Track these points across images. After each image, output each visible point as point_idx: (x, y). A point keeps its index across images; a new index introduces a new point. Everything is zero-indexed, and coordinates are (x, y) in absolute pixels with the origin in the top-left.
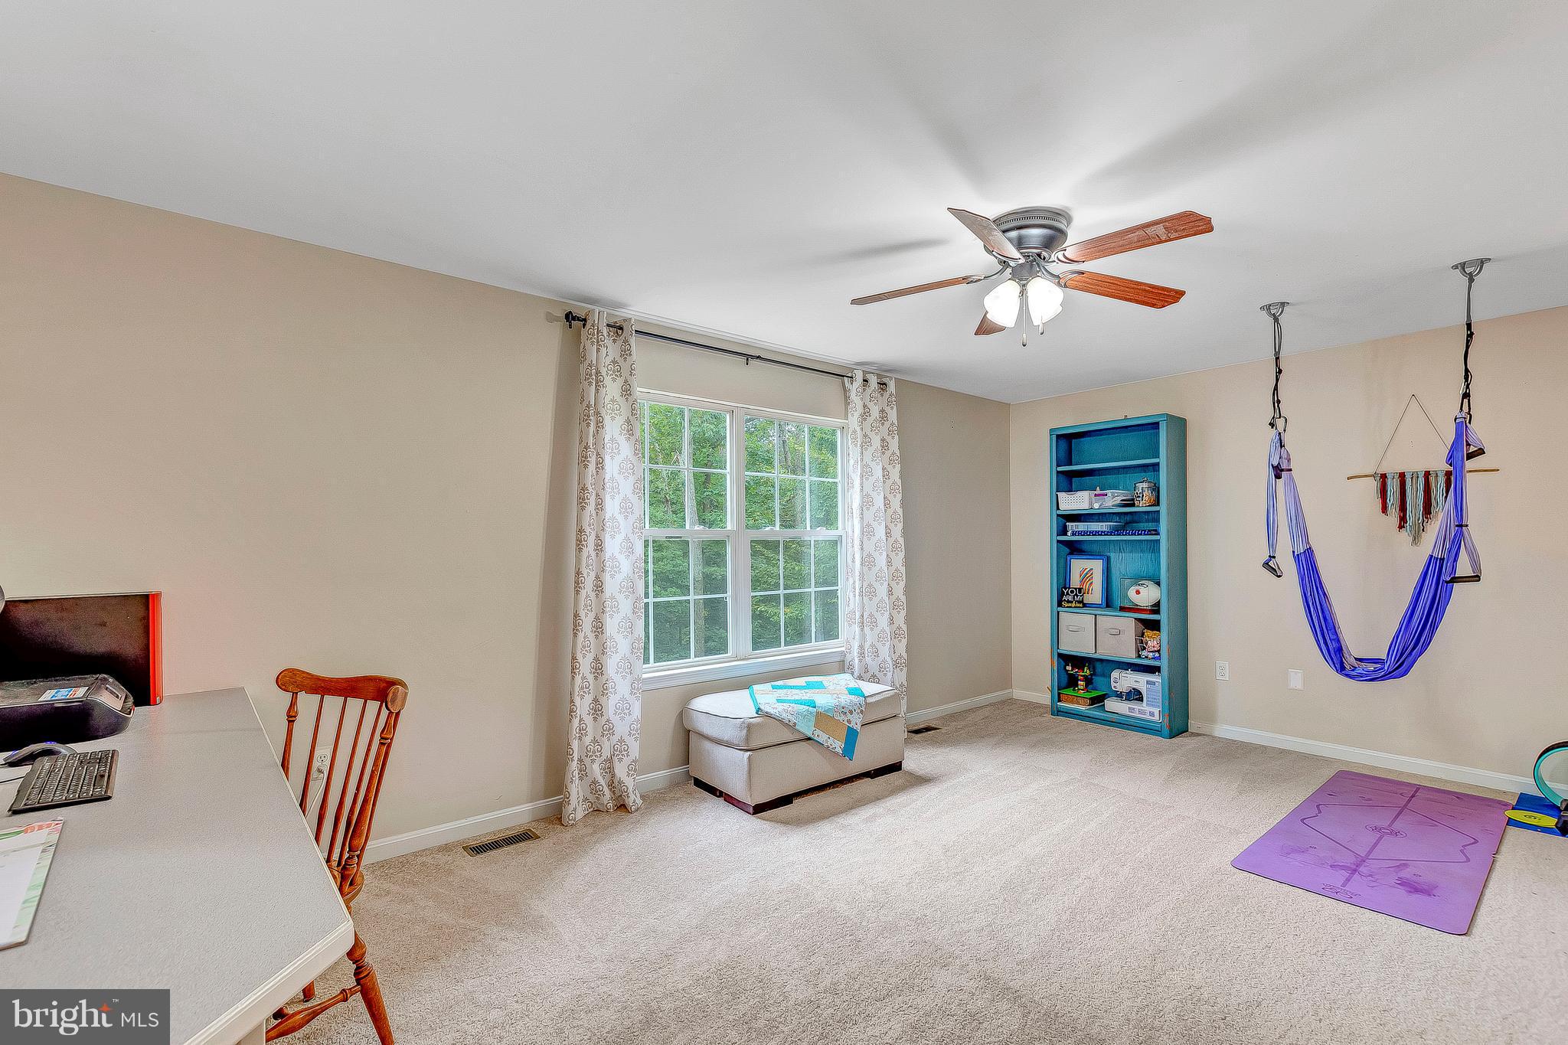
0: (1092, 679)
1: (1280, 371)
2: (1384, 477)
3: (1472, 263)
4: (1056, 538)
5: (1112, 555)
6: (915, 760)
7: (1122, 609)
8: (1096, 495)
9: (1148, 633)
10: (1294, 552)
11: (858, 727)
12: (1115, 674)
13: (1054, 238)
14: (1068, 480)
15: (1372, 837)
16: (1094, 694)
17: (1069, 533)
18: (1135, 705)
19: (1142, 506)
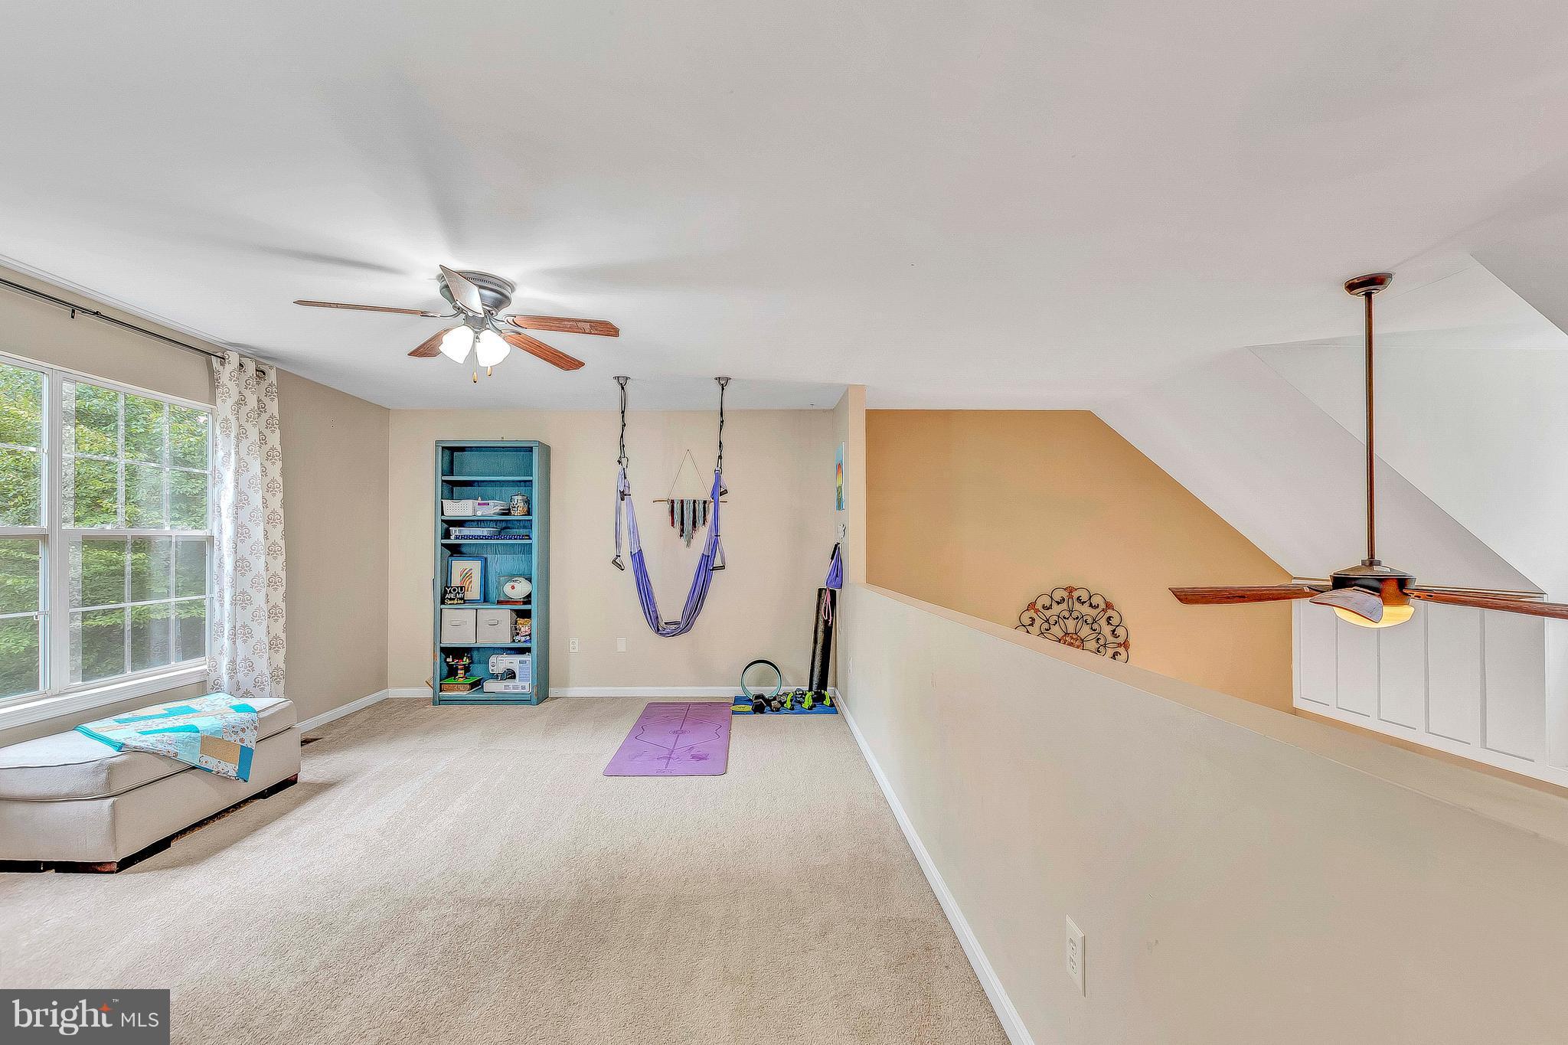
0: (469, 667)
1: (625, 425)
2: (673, 502)
3: (723, 378)
4: (440, 541)
5: (489, 557)
6: (311, 770)
7: (499, 602)
8: (479, 504)
9: (520, 621)
10: (631, 552)
11: (253, 745)
12: (493, 659)
13: (502, 301)
14: (452, 488)
15: (673, 738)
16: (472, 680)
17: (452, 537)
18: (510, 683)
19: (517, 514)
